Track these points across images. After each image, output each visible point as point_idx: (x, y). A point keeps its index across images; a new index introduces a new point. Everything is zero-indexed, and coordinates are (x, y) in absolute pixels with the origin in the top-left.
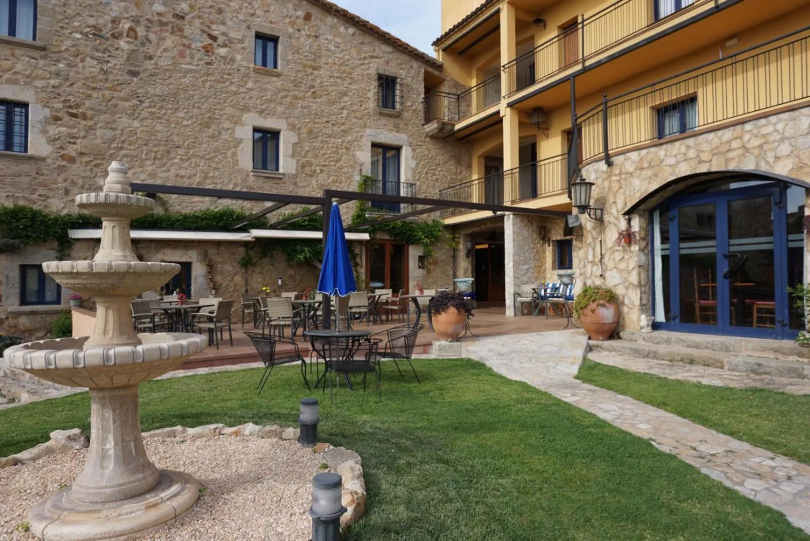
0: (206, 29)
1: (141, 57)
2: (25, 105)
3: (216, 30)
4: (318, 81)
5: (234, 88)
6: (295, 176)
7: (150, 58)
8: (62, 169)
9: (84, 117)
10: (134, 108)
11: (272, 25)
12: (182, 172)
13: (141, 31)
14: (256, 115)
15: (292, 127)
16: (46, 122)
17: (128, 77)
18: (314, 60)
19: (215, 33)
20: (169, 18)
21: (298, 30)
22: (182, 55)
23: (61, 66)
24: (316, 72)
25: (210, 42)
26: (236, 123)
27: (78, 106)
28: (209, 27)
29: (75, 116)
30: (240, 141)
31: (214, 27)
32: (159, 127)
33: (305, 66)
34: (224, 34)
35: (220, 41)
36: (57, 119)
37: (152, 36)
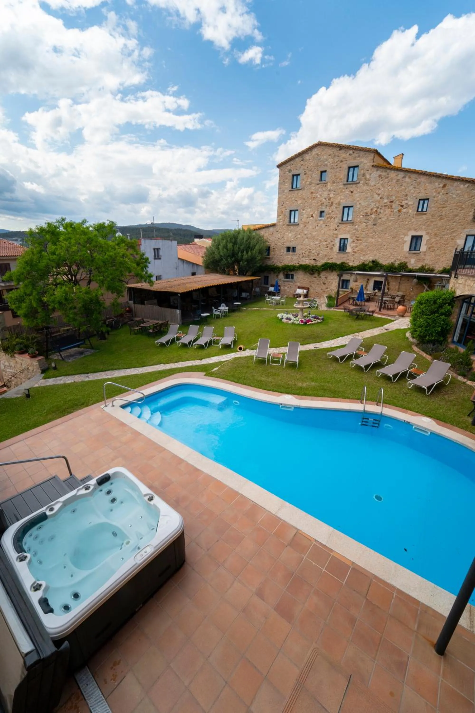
0: (400, 203)
1: (378, 218)
2: (347, 239)
3: (404, 203)
4: (444, 212)
5: (407, 223)
6: (425, 252)
7: (380, 218)
8: (353, 255)
9: (360, 240)
10: (373, 235)
11: (427, 195)
12: (385, 254)
13: (379, 210)
14: (414, 231)
15: (428, 233)
16: (351, 243)
17: (373, 226)
18: (444, 204)
19: (403, 204)
20: (389, 203)
21: (439, 193)
22: (390, 215)
23: (356, 226)
24: (443, 209)
25: (401, 208)
26: (405, 236)
27: (359, 237)
28: (401, 203)
29: (358, 240)
30: (406, 241)
31: (403, 202)
32: (380, 240)
33: (439, 208)
34: (406, 204)
35: (404, 207)
36: (354, 241)
37: (382, 212)
